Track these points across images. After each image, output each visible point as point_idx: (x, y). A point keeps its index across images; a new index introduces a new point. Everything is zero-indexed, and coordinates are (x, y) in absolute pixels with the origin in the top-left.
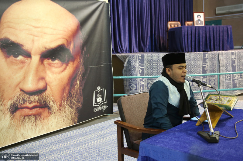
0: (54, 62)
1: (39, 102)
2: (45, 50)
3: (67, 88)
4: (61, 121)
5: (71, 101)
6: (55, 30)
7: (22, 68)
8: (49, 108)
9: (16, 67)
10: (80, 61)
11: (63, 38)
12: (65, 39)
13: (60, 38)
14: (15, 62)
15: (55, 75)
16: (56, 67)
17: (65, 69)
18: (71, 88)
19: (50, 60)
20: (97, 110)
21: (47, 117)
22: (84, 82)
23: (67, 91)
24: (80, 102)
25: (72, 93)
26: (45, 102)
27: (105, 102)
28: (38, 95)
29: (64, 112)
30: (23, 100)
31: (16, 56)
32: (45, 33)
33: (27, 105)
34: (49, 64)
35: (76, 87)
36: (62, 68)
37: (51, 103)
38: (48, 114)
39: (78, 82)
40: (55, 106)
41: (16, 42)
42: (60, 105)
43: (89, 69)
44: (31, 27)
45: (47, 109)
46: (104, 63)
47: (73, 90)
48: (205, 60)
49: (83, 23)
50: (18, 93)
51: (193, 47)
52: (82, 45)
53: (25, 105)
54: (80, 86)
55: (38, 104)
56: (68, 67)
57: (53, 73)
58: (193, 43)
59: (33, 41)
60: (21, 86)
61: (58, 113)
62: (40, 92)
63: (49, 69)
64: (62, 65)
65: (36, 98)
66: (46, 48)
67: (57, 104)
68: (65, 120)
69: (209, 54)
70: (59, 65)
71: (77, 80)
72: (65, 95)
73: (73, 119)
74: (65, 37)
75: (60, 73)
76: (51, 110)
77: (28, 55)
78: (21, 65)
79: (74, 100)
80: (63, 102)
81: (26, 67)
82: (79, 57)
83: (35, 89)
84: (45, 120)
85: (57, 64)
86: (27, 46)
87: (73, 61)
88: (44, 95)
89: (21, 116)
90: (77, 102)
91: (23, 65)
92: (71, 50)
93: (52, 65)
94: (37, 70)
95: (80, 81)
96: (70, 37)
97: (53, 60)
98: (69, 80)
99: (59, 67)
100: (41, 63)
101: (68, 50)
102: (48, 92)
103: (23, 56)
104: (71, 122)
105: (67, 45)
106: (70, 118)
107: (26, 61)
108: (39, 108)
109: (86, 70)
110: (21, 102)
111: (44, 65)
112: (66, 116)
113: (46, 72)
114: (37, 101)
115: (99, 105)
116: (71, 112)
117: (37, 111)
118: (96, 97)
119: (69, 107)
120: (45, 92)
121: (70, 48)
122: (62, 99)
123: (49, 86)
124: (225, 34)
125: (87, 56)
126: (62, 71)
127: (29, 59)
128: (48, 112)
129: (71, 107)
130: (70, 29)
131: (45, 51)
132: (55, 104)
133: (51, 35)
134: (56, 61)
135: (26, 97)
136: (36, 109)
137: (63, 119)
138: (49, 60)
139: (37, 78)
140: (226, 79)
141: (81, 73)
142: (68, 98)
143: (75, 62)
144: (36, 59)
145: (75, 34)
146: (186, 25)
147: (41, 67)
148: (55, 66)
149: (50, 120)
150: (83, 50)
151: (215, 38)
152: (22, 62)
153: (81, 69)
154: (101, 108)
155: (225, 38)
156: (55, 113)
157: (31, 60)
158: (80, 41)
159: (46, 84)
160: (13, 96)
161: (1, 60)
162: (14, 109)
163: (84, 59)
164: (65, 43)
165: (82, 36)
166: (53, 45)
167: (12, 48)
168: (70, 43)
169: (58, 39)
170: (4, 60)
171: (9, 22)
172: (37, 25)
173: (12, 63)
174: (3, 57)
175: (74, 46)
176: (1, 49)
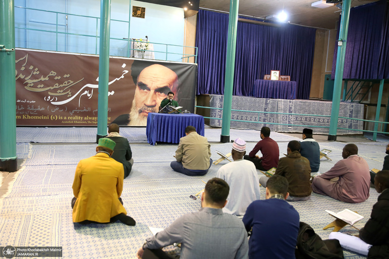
2: (157, 88)
6: (164, 79)
9: (143, 94)
12: (168, 83)
13: (166, 83)
16: (162, 96)
31: (144, 90)
32: (158, 80)
33: (146, 111)
34: (159, 95)
41: (145, 84)
43: (181, 100)
44: (152, 78)
46: (190, 98)
48: (266, 104)
49: (179, 76)
50: (143, 105)
51: (262, 94)
57: (160, 99)
58: (263, 92)
59: (152, 83)
60: (145, 103)
62: (152, 106)
63: (158, 97)
65: (151, 109)
69: (270, 101)
77: (149, 90)
82: (175, 93)
86: (149, 86)
88: (154, 108)
89: (142, 115)
91: (146, 94)
94: (152, 97)
96: (171, 83)
97: (161, 93)
100: (155, 93)
101: (170, 89)
102: (157, 107)
103: (147, 90)
107: (148, 92)
109: (179, 100)
110: (144, 109)
113: (156, 98)
124: (290, 87)
125: (181, 92)
130: (171, 79)
133: (161, 81)
134: (163, 94)
135: (146, 108)
138: (159, 92)
139: (152, 100)
140: (283, 120)
144: (152, 91)
145: (174, 81)
146: (265, 78)
147: (155, 96)
150: (178, 89)
151: (281, 90)
152: (146, 92)
155: (290, 90)
157: (150, 92)
158: (177, 84)
159: (156, 104)
160: (141, 106)
161: (137, 91)
162: (140, 112)
163: (178, 94)
164: (168, 85)
165: (178, 82)
166: (162, 86)
167: (143, 86)
168: (171, 85)
169: (164, 83)
170: (139, 91)
171: (143, 75)
172: (154, 77)
173: (142, 92)
174: (139, 89)
175: (173, 87)
176: (138, 86)
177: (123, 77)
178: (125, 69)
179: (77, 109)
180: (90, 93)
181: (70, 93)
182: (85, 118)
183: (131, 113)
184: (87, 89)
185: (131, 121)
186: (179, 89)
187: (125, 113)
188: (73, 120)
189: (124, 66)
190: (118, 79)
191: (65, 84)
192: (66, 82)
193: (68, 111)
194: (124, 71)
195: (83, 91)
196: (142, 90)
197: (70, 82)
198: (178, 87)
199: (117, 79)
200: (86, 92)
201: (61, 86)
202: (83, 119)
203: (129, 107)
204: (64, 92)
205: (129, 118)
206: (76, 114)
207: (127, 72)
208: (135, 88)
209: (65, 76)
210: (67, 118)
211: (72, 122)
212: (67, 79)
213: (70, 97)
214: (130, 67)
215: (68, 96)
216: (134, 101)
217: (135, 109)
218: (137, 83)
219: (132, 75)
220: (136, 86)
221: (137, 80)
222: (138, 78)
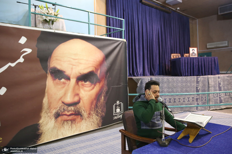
0: (86, 83)
1: (74, 111)
2: (80, 75)
3: (95, 102)
4: (90, 125)
5: (97, 111)
6: (87, 61)
7: (64, 87)
8: (81, 116)
9: (60, 87)
10: (104, 82)
11: (93, 67)
12: (95, 67)
13: (91, 67)
14: (59, 83)
15: (86, 93)
16: (87, 87)
17: (93, 88)
18: (97, 102)
19: (83, 82)
20: (116, 118)
21: (80, 122)
22: (107, 98)
23: (94, 104)
24: (103, 111)
25: (98, 105)
26: (79, 111)
27: (122, 112)
28: (74, 106)
29: (92, 119)
30: (64, 109)
31: (60, 79)
32: (80, 63)
33: (66, 113)
34: (83, 85)
35: (101, 101)
37: (83, 112)
38: (80, 120)
39: (103, 98)
40: (85, 114)
41: (61, 70)
42: (89, 114)
43: (111, 88)
44: (71, 60)
45: (79, 116)
46: (122, 84)
47: (99, 103)
48: (198, 82)
49: (107, 56)
50: (60, 104)
52: (106, 71)
53: (64, 113)
54: (104, 100)
55: (74, 113)
56: (96, 87)
57: (85, 91)
59: (72, 68)
60: (63, 100)
61: (88, 119)
62: (75, 104)
63: (82, 88)
65: (73, 108)
66: (80, 74)
67: (87, 113)
68: (92, 125)
69: (201, 78)
70: (89, 85)
71: (102, 96)
72: (93, 106)
73: (98, 124)
74: (94, 66)
75: (89, 91)
76: (83, 117)
77: (68, 78)
78: (63, 85)
79: (100, 110)
80: (91, 111)
82: (103, 80)
83: (72, 102)
84: (78, 124)
85: (88, 84)
86: (68, 72)
87: (100, 82)
88: (78, 106)
89: (61, 121)
90: (101, 112)
91: (64, 85)
92: (98, 75)
93: (84, 85)
94: (74, 89)
95: (104, 97)
96: (97, 66)
97: (85, 82)
98: (96, 96)
99: (90, 87)
100: (77, 84)
101: (96, 75)
102: (81, 104)
103: (64, 79)
104: (97, 126)
105: (96, 71)
106: (96, 123)
107: (67, 82)
108: (74, 116)
109: (109, 89)
110: (62, 110)
111: (79, 85)
112: (93, 122)
113: (80, 90)
114: (73, 111)
115: (118, 114)
116: (97, 119)
117: (73, 117)
118: (116, 108)
119: (96, 115)
120: (79, 104)
121: (97, 73)
122: (91, 109)
123: (82, 100)
124: (213, 63)
125: (110, 79)
126: (92, 90)
127: (69, 81)
128: (81, 118)
129: (97, 115)
130: (98, 60)
131: (80, 76)
132: (86, 113)
133: (84, 64)
134: (88, 83)
135: (66, 107)
136: (72, 116)
137: (90, 124)
138: (82, 81)
139: (74, 94)
140: (214, 97)
141: (105, 91)
142: (95, 109)
143: (101, 83)
144: (73, 81)
145: (101, 63)
147: (77, 87)
148: (87, 86)
149: (81, 124)
150: (107, 75)
152: (64, 83)
153: (105, 89)
154: (119, 117)
155: (213, 66)
156: (85, 119)
157: (70, 81)
158: (105, 68)
159: (80, 99)
160: (57, 106)
161: (50, 82)
162: (57, 115)
163: (107, 81)
164: (94, 70)
165: (106, 65)
166: (86, 71)
167: (58, 74)
168: (98, 70)
169: (89, 67)
170: (52, 82)
171: (57, 56)
172: (75, 58)
173: (57, 84)
174: (52, 80)
175: (100, 72)
176: (51, 74)
177: (21, 60)
178: (25, 46)
183: (41, 121)
185: (43, 135)
186: (108, 74)
187: (31, 124)
189: (23, 40)
190: (13, 65)
194: (24, 50)
196: (57, 80)
199: (10, 64)
203: (37, 111)
205: (38, 130)
207: (29, 51)
208: (45, 78)
214: (34, 44)
216: (45, 101)
217: (48, 112)
218: (49, 69)
219: (38, 57)
220: (48, 75)
221: (48, 64)
222: (49, 61)
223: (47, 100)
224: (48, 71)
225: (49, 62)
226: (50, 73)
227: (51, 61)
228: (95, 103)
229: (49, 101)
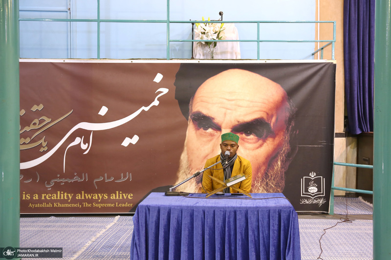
0: (249, 137)
2: (237, 123)
3: (263, 168)
5: (267, 183)
6: (252, 102)
7: (211, 140)
9: (205, 139)
10: (284, 138)
11: (262, 111)
12: (264, 112)
14: (204, 134)
15: (248, 152)
16: (250, 143)
17: (261, 146)
18: (268, 168)
19: (244, 135)
20: (307, 202)
22: (288, 164)
23: (262, 171)
24: (280, 186)
25: (270, 175)
27: (323, 194)
31: (206, 129)
32: (239, 106)
34: (243, 139)
35: (276, 168)
36: (257, 145)
39: (279, 163)
41: (208, 115)
44: (225, 101)
46: (323, 143)
47: (271, 171)
52: (287, 118)
54: (282, 168)
56: (265, 144)
57: (246, 148)
59: (225, 114)
63: (242, 144)
64: (258, 141)
66: (238, 122)
70: (254, 140)
71: (277, 160)
72: (260, 175)
74: (265, 110)
75: (254, 150)
77: (218, 128)
78: (210, 138)
79: (272, 183)
80: (256, 182)
81: (214, 140)
82: (282, 133)
85: (253, 139)
86: (218, 119)
90: (275, 186)
91: (212, 138)
92: (272, 125)
93: (245, 140)
95: (282, 161)
96: (271, 110)
97: (248, 134)
98: (266, 159)
99: (254, 143)
101: (268, 125)
103: (212, 129)
105: (267, 118)
107: (216, 134)
109: (293, 149)
115: (313, 197)
118: (307, 186)
119: (264, 190)
121: (271, 122)
122: (255, 179)
125: (296, 132)
126: (258, 148)
127: (219, 132)
129: (267, 191)
130: (271, 100)
131: (237, 125)
133: (246, 107)
134: (252, 136)
138: (242, 134)
141: (284, 152)
142: (263, 180)
143: (277, 138)
148: (250, 141)
150: (290, 125)
152: (212, 135)
153: (286, 148)
154: (315, 202)
157: (221, 133)
158: (285, 113)
160: (200, 167)
161: (191, 132)
162: (200, 179)
163: (291, 136)
164: (264, 116)
165: (289, 108)
166: (248, 118)
168: (272, 116)
169: (254, 112)
170: (194, 132)
171: (202, 96)
172: (230, 98)
173: (201, 135)
174: (194, 129)
175: (277, 119)
176: (193, 122)
177: (156, 103)
178: (162, 84)
179: (60, 178)
180: (86, 141)
181: (44, 144)
182: (78, 197)
184: (81, 133)
186: (293, 124)
188: (52, 201)
189: (159, 78)
190: (147, 109)
191: (35, 124)
192: (36, 121)
193: (42, 181)
194: (160, 90)
195: (72, 138)
196: (202, 130)
197: (44, 120)
198: (290, 120)
199: (143, 108)
200: (78, 140)
201: (27, 129)
202: (74, 197)
203: (173, 170)
204: (32, 141)
206: (57, 188)
207: (165, 91)
208: (185, 126)
209: (34, 108)
210: (40, 196)
211: (50, 205)
212: (38, 114)
213: (45, 153)
214: (172, 81)
215: (42, 150)
216: (184, 157)
217: (187, 173)
218: (190, 114)
219: (176, 98)
220: (189, 123)
221: (190, 108)
222: (190, 103)
223: (187, 156)
224: (189, 117)
225: (192, 105)
226: (191, 121)
227: (194, 103)
228: (264, 170)
229: (188, 158)
